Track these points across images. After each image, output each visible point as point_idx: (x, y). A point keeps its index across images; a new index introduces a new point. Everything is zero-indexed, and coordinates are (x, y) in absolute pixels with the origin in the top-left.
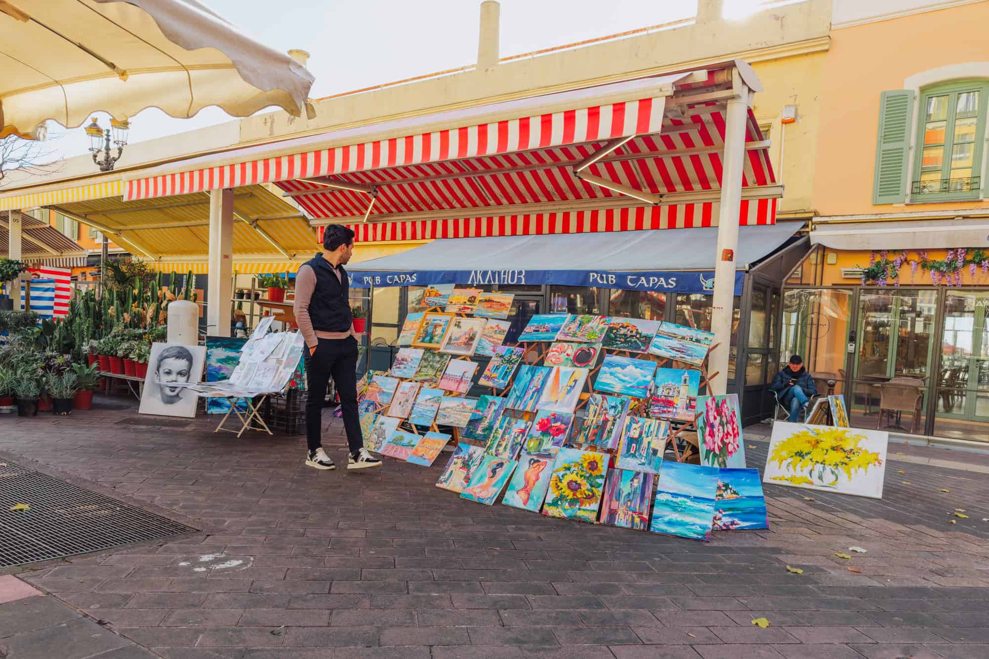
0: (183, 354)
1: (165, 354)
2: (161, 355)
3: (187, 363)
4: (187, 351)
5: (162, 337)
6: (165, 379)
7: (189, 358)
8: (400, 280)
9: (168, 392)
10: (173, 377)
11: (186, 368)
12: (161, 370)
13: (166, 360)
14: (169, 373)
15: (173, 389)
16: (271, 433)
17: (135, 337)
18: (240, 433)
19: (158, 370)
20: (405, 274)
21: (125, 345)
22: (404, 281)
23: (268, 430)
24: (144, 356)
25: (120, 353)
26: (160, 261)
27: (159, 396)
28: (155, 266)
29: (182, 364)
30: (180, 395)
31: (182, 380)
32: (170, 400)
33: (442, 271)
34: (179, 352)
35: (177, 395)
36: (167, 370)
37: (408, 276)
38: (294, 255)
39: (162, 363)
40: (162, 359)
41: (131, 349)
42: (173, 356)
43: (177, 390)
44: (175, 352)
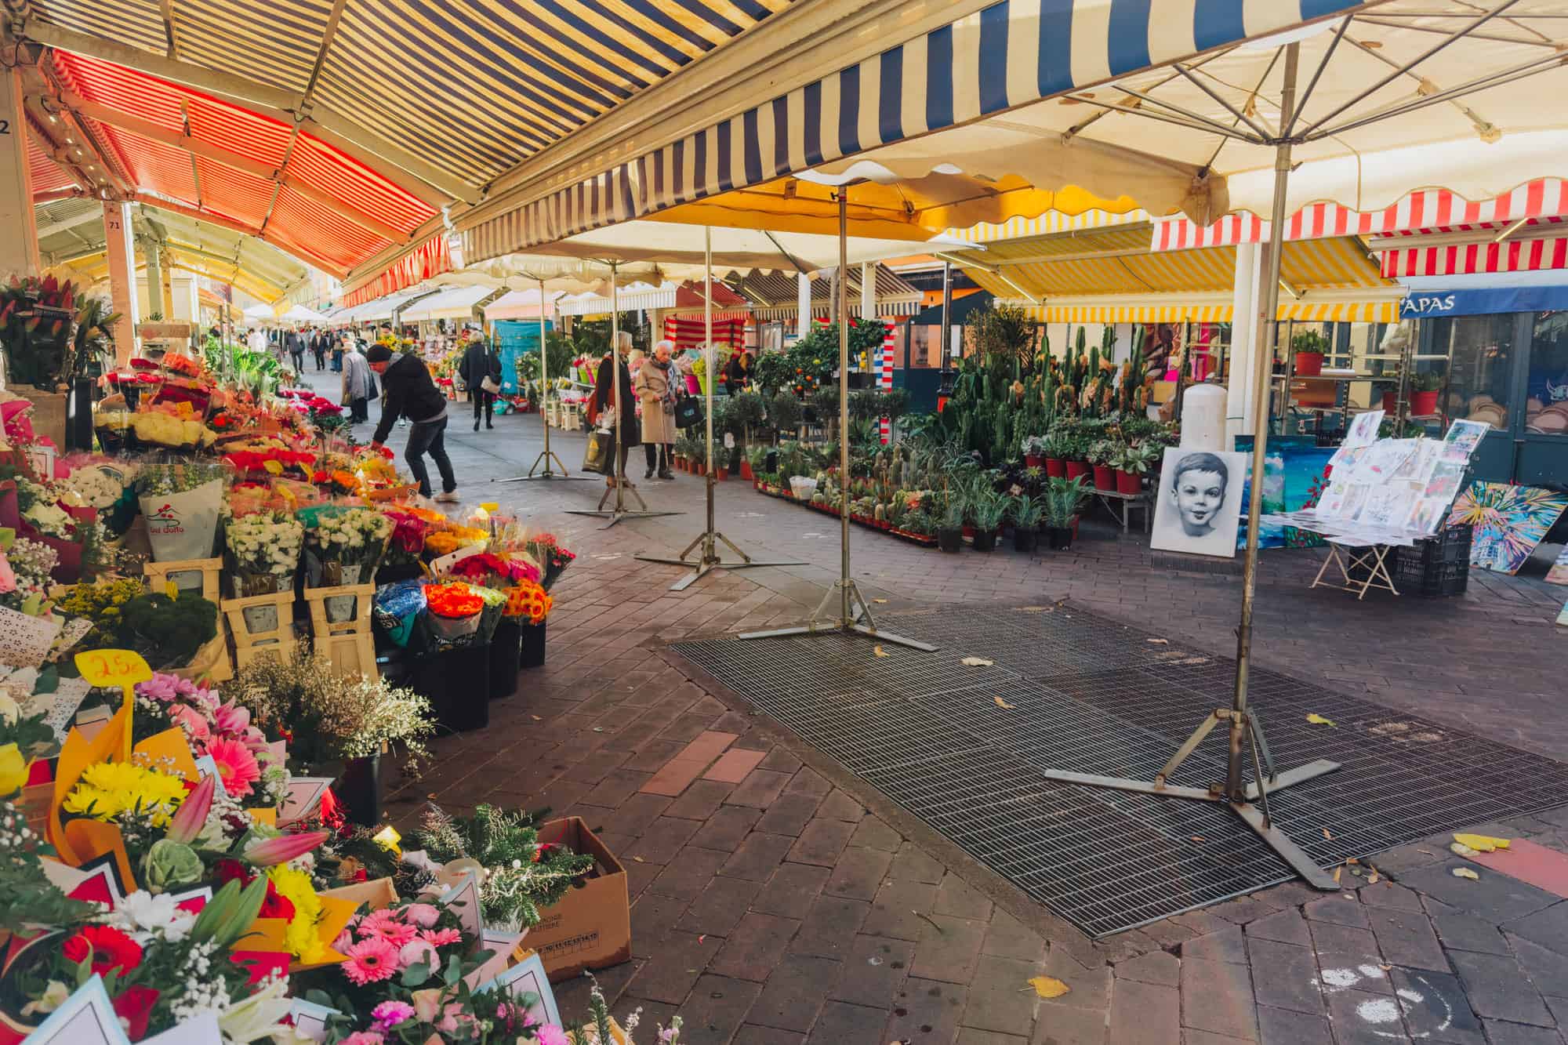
0: (1212, 464)
1: (1185, 464)
2: (1179, 466)
3: (1220, 477)
4: (1217, 459)
5: (1175, 442)
6: (1188, 501)
7: (1223, 471)
8: (1418, 307)
9: (1192, 519)
10: (1200, 497)
11: (1218, 485)
12: (1180, 487)
13: (1188, 473)
14: (1192, 491)
15: (1200, 515)
16: (1396, 593)
17: (1092, 431)
18: (1362, 593)
19: (1176, 487)
20: (1431, 296)
21: (1099, 447)
22: (1426, 308)
23: (1392, 588)
24: (1132, 463)
25: (1093, 458)
26: (1044, 304)
27: (1179, 525)
28: (1033, 312)
29: (1212, 479)
30: (1212, 524)
31: (1213, 502)
32: (1197, 531)
33: (1515, 289)
34: (1206, 462)
35: (1207, 524)
36: (1189, 488)
37: (1436, 299)
38: (1304, 292)
39: (1181, 477)
40: (1180, 471)
41: (1108, 452)
42: (1197, 468)
43: (1207, 517)
44: (1198, 461)
